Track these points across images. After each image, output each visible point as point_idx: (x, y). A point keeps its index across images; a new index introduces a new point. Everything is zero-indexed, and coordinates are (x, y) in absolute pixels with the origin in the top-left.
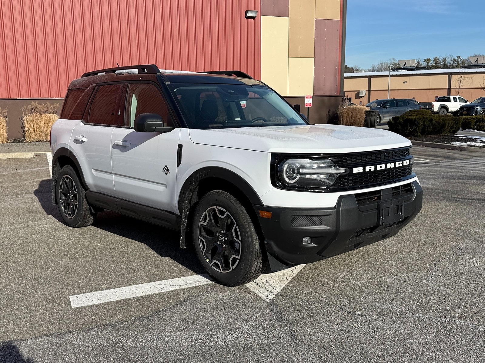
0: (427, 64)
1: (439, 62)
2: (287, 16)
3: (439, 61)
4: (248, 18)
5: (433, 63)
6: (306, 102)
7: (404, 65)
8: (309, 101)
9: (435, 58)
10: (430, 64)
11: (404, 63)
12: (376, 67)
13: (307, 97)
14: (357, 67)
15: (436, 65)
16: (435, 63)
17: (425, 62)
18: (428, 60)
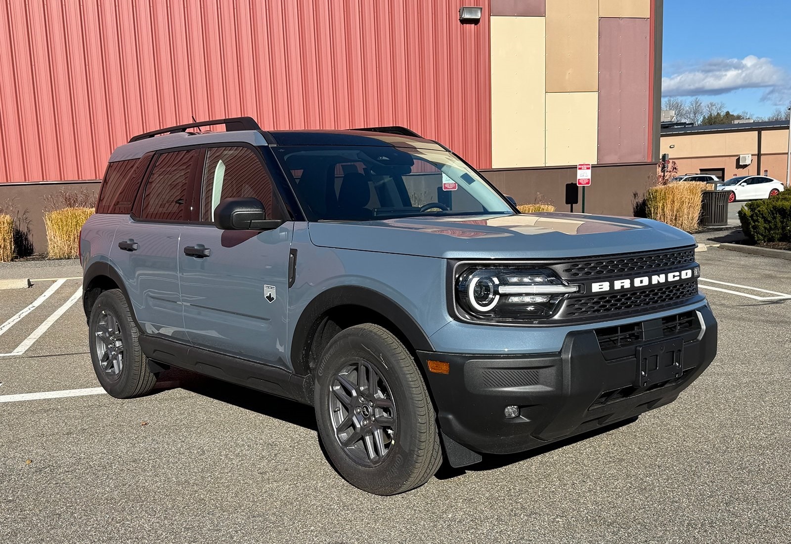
2: (541, 14)
4: (464, 21)
6: (578, 177)
8: (584, 175)
13: (580, 167)
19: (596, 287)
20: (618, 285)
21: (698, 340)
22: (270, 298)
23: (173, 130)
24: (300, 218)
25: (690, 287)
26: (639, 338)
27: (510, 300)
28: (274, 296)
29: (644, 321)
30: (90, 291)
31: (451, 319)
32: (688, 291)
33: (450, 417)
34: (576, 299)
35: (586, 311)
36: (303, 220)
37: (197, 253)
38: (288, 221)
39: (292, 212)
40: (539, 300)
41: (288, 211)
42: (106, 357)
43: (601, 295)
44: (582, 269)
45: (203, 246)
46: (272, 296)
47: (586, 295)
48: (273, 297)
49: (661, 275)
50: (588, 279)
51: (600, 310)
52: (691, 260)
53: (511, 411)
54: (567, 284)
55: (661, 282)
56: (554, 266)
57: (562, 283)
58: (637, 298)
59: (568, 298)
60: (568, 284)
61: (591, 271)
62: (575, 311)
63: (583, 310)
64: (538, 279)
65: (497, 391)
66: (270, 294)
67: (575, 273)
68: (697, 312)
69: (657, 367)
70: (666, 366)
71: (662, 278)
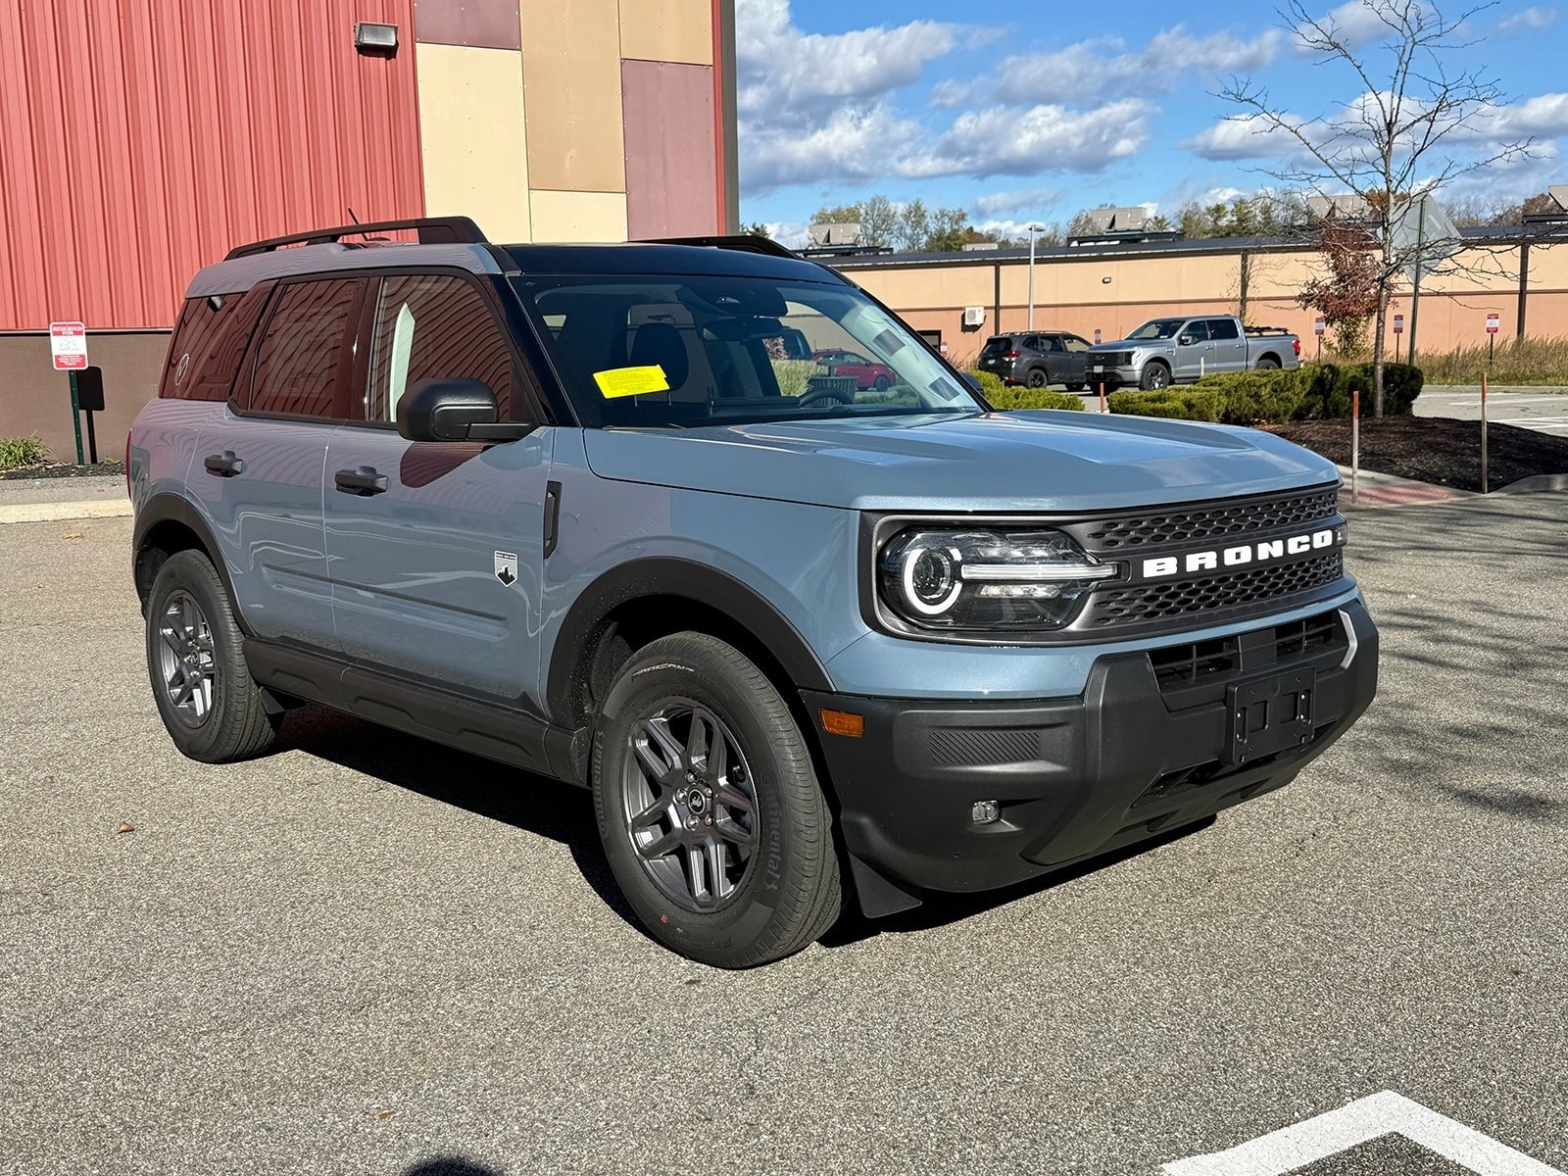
2: (514, 45)
19: (1151, 568)
20: (1193, 563)
21: (1342, 668)
22: (506, 577)
23: (313, 239)
24: (566, 421)
25: (1328, 564)
26: (1231, 667)
27: (983, 593)
28: (513, 572)
29: (1241, 634)
30: (148, 550)
31: (867, 628)
32: (1325, 572)
33: (865, 821)
34: (1112, 592)
35: (1131, 615)
36: (573, 425)
37: (360, 485)
38: (542, 425)
39: (550, 408)
40: (1041, 592)
41: (543, 406)
42: (179, 678)
43: (1162, 584)
44: (1124, 532)
45: (373, 470)
46: (510, 574)
47: (1133, 583)
48: (512, 576)
49: (1274, 543)
50: (1134, 552)
51: (1158, 613)
52: (1330, 511)
53: (982, 811)
54: (1094, 562)
55: (1275, 555)
56: (1070, 526)
57: (1086, 559)
58: (1229, 588)
59: (1097, 590)
60: (1098, 561)
61: (1142, 536)
62: (1111, 615)
63: (1125, 612)
64: (1039, 552)
65: (957, 772)
66: (506, 569)
67: (1112, 541)
68: (1341, 612)
69: (1265, 725)
70: (1282, 723)
71: (1276, 549)
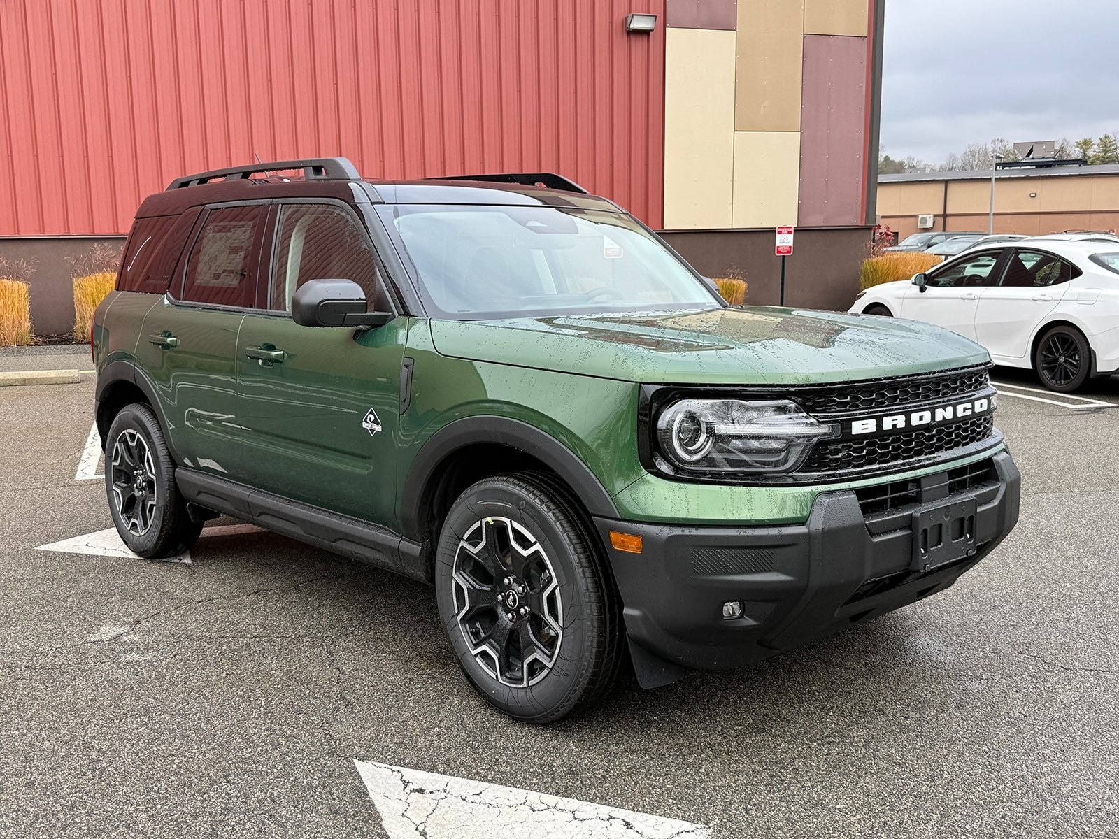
0: (1084, 153)
1: (1113, 147)
3: (1113, 145)
5: (1097, 150)
6: (777, 244)
7: (1028, 155)
8: (784, 241)
9: (1103, 137)
10: (1090, 153)
11: (1028, 150)
12: (960, 161)
13: (779, 230)
14: (913, 160)
15: (1105, 154)
16: (1104, 151)
17: (1078, 147)
18: (1086, 144)
